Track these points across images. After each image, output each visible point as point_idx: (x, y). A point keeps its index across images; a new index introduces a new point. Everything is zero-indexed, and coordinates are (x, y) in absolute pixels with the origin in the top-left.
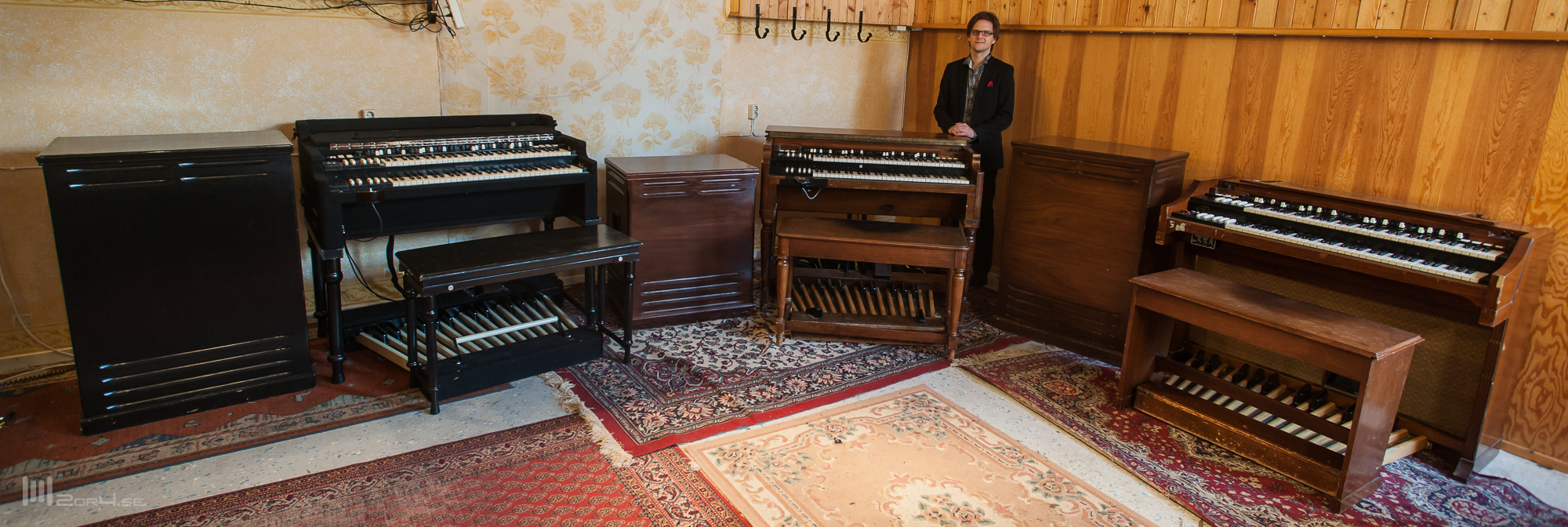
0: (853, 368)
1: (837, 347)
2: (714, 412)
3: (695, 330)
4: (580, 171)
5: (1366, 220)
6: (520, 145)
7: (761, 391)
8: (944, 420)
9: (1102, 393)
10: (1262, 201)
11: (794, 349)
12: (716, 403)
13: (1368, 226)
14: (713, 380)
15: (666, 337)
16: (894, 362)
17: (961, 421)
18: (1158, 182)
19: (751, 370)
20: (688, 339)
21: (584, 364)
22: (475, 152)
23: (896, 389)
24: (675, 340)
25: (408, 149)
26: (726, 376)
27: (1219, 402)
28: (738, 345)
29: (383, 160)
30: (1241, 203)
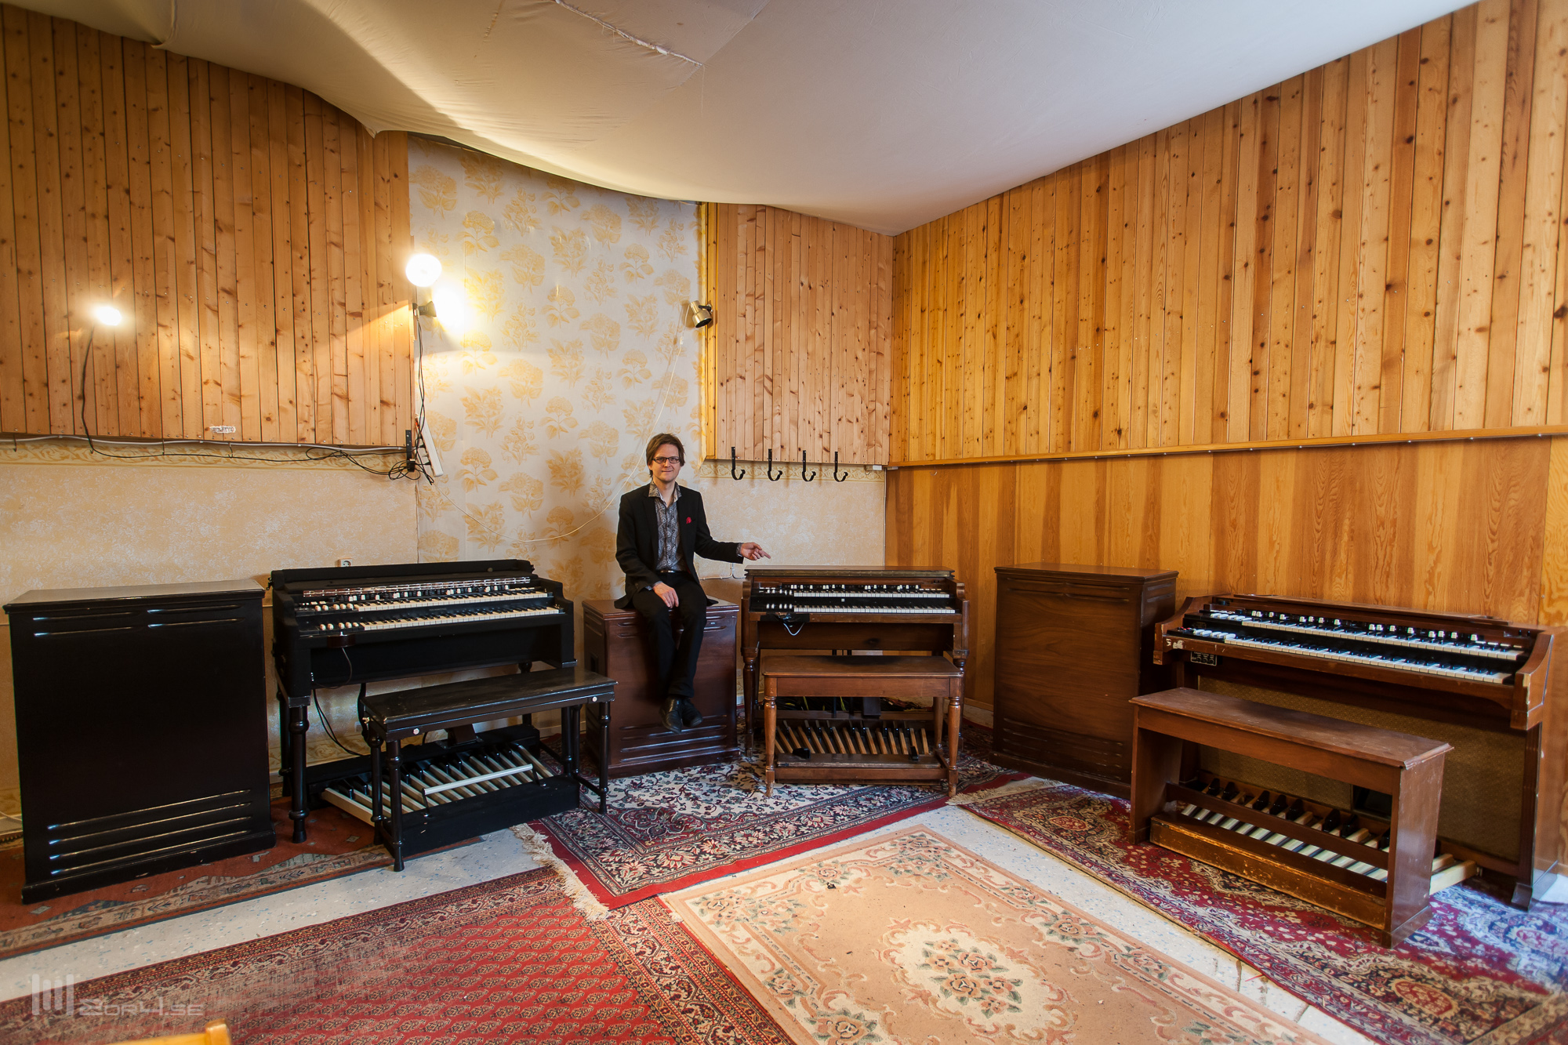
0: (844, 810)
1: (827, 789)
2: (697, 859)
3: (676, 775)
4: (556, 612)
5: (1372, 627)
6: (496, 588)
7: (747, 836)
8: (946, 861)
9: (1114, 828)
10: (1260, 614)
11: (781, 792)
12: (698, 851)
13: (1375, 633)
14: (696, 827)
15: (646, 784)
16: (888, 803)
17: (965, 862)
18: (1149, 601)
19: (736, 815)
20: (670, 786)
21: (559, 815)
22: (451, 597)
23: (892, 831)
24: (656, 787)
25: (382, 595)
26: (709, 822)
27: (1242, 831)
28: (722, 790)
29: (356, 606)
30: (1238, 618)
